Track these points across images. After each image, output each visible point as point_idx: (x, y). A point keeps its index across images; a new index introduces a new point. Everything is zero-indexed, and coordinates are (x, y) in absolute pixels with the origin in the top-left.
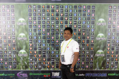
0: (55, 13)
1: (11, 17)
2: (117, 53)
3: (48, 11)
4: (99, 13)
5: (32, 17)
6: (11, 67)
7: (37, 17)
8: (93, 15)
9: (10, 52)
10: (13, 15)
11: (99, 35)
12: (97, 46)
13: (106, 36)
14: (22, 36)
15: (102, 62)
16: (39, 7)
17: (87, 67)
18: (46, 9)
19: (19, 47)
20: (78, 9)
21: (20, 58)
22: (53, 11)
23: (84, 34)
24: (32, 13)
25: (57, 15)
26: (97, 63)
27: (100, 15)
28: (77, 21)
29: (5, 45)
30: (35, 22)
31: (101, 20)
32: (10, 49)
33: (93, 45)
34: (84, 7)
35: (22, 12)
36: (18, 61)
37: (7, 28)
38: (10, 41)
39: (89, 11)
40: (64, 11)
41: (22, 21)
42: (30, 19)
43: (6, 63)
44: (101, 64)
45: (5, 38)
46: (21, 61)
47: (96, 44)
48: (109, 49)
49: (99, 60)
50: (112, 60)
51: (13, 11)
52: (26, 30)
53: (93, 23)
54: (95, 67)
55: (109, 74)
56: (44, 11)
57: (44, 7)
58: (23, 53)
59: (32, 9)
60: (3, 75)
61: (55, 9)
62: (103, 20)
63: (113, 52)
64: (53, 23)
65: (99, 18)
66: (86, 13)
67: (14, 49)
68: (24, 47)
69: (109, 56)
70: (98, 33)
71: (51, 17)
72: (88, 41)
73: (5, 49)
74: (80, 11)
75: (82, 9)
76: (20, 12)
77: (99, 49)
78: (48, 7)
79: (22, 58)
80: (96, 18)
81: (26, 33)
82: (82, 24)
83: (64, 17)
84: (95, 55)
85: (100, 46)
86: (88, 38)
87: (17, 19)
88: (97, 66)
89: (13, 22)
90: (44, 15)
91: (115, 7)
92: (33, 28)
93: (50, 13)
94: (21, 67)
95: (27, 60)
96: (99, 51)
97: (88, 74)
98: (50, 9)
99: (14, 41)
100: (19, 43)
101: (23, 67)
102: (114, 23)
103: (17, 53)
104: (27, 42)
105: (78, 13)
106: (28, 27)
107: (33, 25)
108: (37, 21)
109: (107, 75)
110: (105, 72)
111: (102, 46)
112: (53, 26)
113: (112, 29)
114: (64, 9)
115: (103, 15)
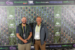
0: (31, 12)
1: (5, 14)
2: (67, 33)
3: (27, 10)
4: (56, 11)
5: (17, 14)
6: (6, 44)
7: (20, 14)
8: (53, 12)
9: (5, 35)
10: (6, 13)
11: (56, 24)
12: (55, 30)
13: (60, 24)
14: (12, 26)
15: (59, 39)
16: (21, 8)
17: (50, 42)
18: (25, 9)
19: (10, 32)
20: (44, 9)
21: (11, 39)
22: (29, 10)
23: (48, 23)
24: (17, 12)
25: (32, 13)
26: (56, 40)
27: (57, 12)
28: (44, 16)
29: (2, 31)
30: (19, 17)
31: (58, 15)
32: (5, 33)
33: (53, 30)
34: (48, 8)
35: (11, 12)
36: (10, 40)
37: (2, 21)
38: (4, 29)
39: (50, 10)
40: (36, 10)
41: (11, 17)
42: (16, 15)
43: (3, 42)
44: (58, 40)
45: (2, 27)
46: (12, 40)
47: (55, 29)
48: (62, 31)
49: (57, 38)
50: (64, 37)
51: (6, 11)
52: (14, 22)
53: (53, 17)
54: (55, 42)
55: (63, 46)
56: (24, 10)
57: (24, 8)
58: (12, 35)
59: (17, 9)
60: (1, 48)
61: (31, 9)
62: (59, 15)
63: (65, 33)
64: (30, 17)
65: (56, 14)
66: (49, 11)
67: (7, 33)
68: (13, 32)
69: (62, 35)
70: (56, 23)
71: (28, 14)
72: (50, 27)
73: (2, 33)
74: (45, 10)
75: (46, 9)
76: (10, 12)
77: (56, 32)
78: (27, 8)
79: (12, 39)
80: (55, 14)
81: (14, 24)
82: (46, 18)
83: (36, 14)
84: (54, 35)
85: (57, 30)
86: (50, 25)
87: (8, 15)
88: (56, 41)
89: (6, 18)
90: (24, 13)
91: (65, 7)
92: (18, 21)
93: (28, 12)
94: (12, 43)
95: (15, 39)
96: (56, 33)
97: (51, 46)
98: (28, 9)
99: (7, 29)
100: (10, 30)
101: (13, 43)
102: (65, 16)
103: (9, 36)
104: (15, 29)
105: (44, 11)
106: (15, 20)
107: (18, 19)
108: (20, 16)
109: (62, 46)
110: (60, 44)
111: (58, 30)
112: (30, 20)
113: (64, 20)
114: (36, 9)
115: (58, 12)
